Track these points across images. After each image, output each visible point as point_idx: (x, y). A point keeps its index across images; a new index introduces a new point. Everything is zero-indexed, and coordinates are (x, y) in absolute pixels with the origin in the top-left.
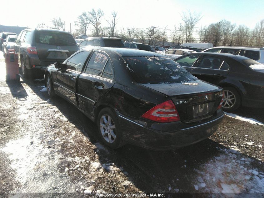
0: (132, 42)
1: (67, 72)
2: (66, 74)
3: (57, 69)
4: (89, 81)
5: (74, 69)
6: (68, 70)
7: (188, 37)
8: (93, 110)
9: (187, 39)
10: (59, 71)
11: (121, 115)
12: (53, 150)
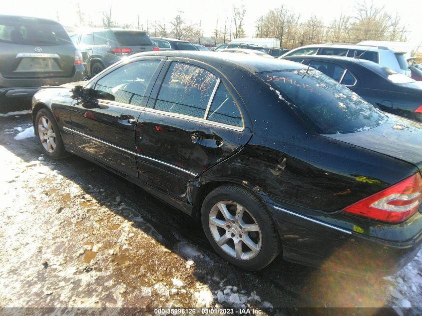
0: (160, 37)
1: (99, 107)
2: (96, 110)
3: (75, 101)
4: (173, 128)
5: (111, 97)
6: (101, 102)
7: (238, 29)
8: (189, 189)
9: (237, 31)
10: (78, 104)
11: (277, 206)
12: (99, 274)
